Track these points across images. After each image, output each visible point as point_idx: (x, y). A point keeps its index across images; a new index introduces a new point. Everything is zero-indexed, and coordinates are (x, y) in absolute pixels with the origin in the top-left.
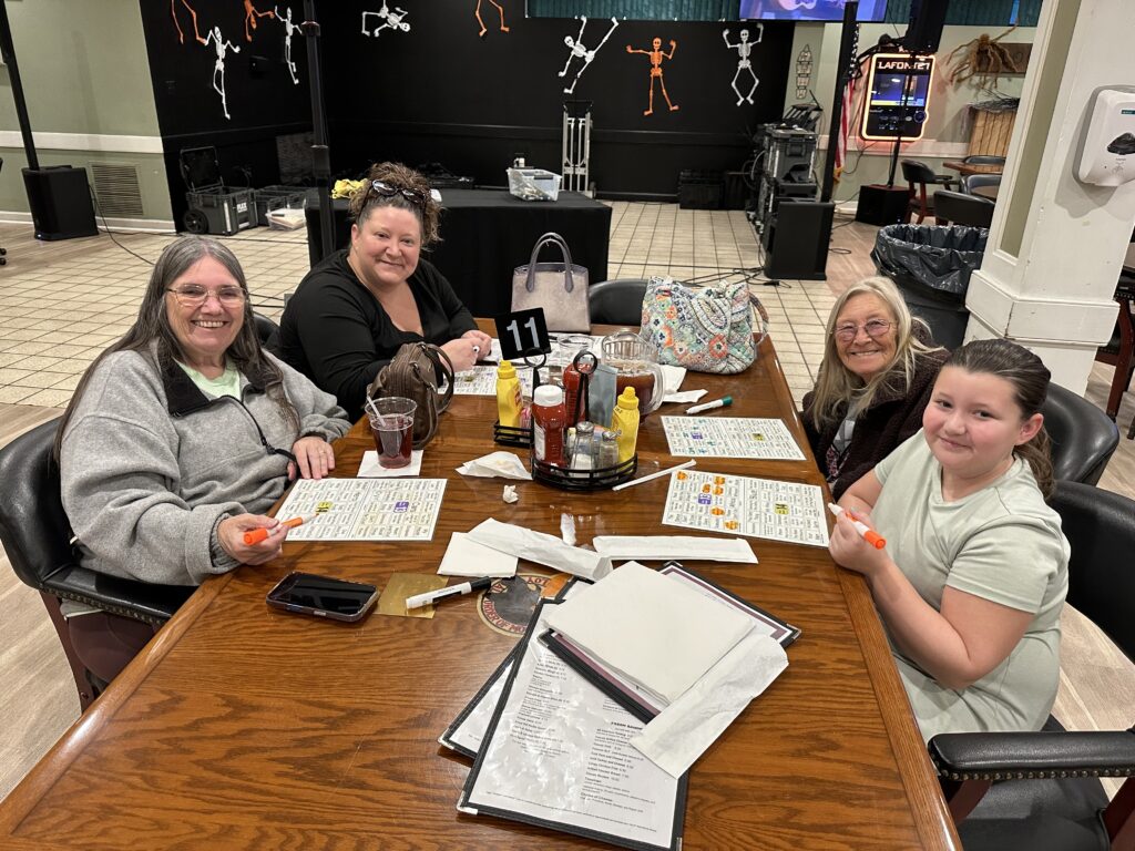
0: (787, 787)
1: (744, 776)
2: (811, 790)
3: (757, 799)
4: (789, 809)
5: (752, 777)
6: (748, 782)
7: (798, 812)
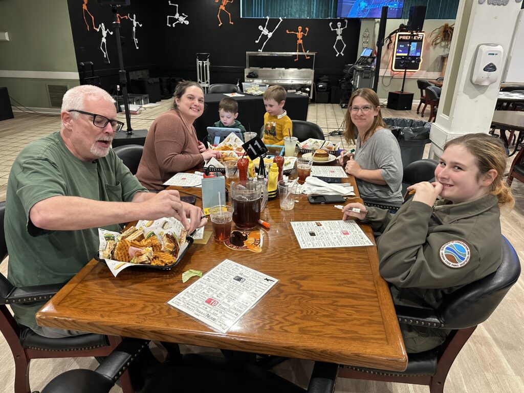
0: (334, 294)
1: (319, 291)
2: (343, 295)
3: (322, 297)
4: (334, 301)
5: (321, 291)
6: (320, 293)
7: (336, 301)
